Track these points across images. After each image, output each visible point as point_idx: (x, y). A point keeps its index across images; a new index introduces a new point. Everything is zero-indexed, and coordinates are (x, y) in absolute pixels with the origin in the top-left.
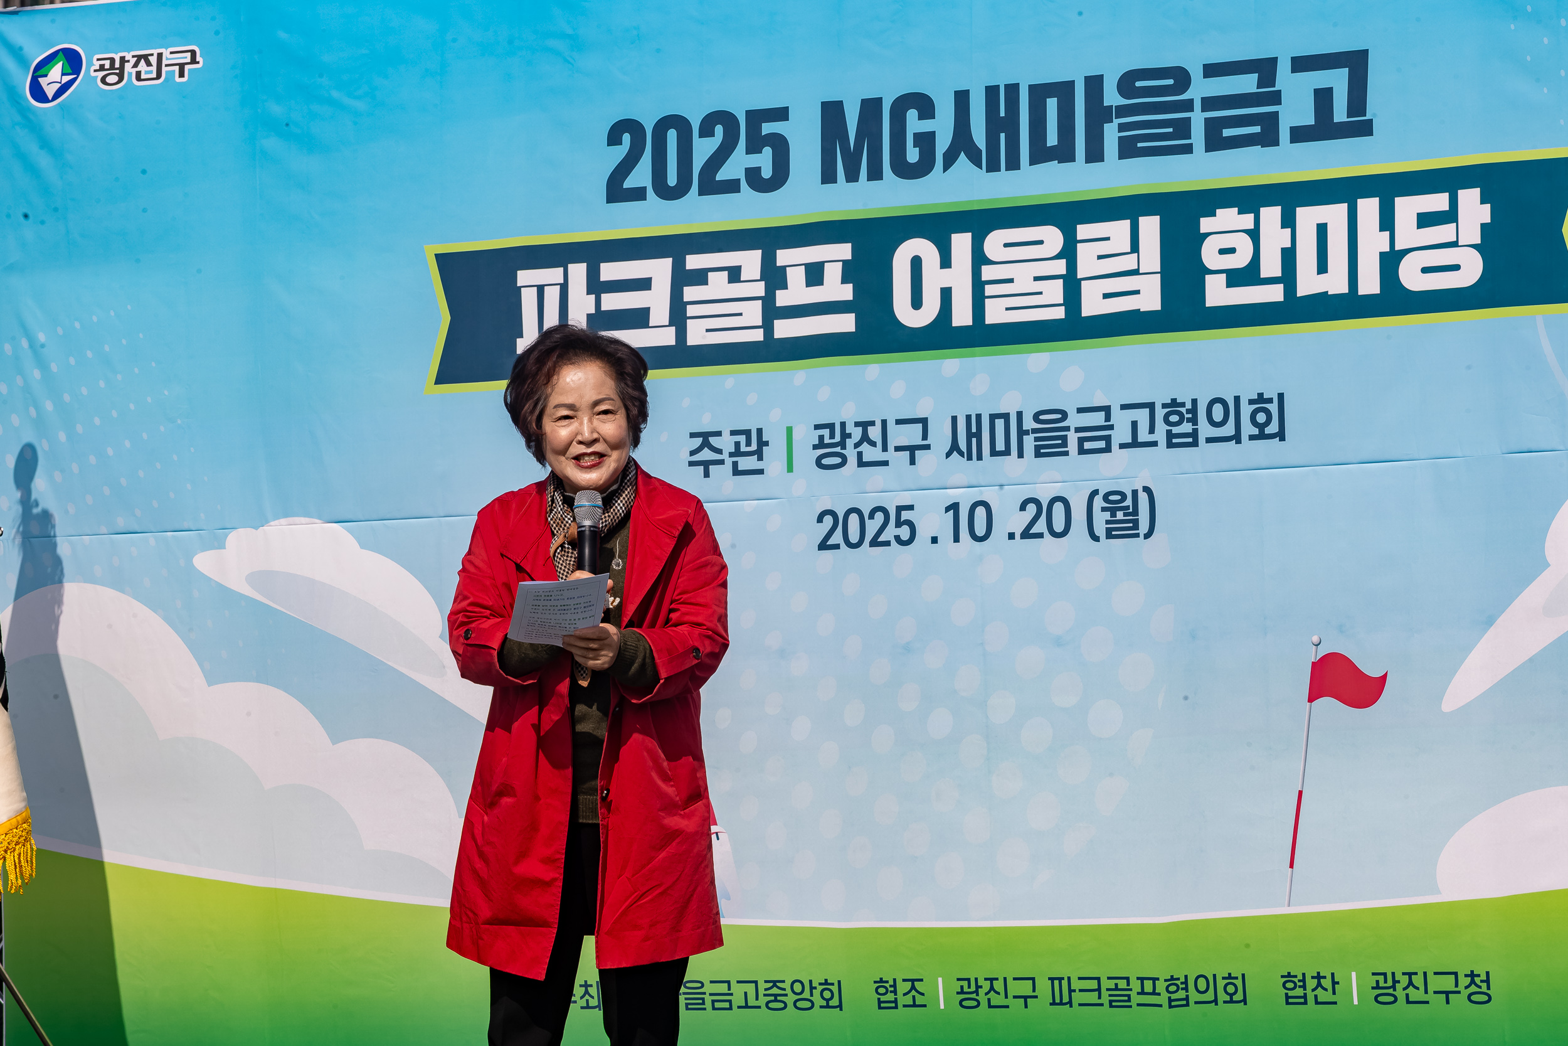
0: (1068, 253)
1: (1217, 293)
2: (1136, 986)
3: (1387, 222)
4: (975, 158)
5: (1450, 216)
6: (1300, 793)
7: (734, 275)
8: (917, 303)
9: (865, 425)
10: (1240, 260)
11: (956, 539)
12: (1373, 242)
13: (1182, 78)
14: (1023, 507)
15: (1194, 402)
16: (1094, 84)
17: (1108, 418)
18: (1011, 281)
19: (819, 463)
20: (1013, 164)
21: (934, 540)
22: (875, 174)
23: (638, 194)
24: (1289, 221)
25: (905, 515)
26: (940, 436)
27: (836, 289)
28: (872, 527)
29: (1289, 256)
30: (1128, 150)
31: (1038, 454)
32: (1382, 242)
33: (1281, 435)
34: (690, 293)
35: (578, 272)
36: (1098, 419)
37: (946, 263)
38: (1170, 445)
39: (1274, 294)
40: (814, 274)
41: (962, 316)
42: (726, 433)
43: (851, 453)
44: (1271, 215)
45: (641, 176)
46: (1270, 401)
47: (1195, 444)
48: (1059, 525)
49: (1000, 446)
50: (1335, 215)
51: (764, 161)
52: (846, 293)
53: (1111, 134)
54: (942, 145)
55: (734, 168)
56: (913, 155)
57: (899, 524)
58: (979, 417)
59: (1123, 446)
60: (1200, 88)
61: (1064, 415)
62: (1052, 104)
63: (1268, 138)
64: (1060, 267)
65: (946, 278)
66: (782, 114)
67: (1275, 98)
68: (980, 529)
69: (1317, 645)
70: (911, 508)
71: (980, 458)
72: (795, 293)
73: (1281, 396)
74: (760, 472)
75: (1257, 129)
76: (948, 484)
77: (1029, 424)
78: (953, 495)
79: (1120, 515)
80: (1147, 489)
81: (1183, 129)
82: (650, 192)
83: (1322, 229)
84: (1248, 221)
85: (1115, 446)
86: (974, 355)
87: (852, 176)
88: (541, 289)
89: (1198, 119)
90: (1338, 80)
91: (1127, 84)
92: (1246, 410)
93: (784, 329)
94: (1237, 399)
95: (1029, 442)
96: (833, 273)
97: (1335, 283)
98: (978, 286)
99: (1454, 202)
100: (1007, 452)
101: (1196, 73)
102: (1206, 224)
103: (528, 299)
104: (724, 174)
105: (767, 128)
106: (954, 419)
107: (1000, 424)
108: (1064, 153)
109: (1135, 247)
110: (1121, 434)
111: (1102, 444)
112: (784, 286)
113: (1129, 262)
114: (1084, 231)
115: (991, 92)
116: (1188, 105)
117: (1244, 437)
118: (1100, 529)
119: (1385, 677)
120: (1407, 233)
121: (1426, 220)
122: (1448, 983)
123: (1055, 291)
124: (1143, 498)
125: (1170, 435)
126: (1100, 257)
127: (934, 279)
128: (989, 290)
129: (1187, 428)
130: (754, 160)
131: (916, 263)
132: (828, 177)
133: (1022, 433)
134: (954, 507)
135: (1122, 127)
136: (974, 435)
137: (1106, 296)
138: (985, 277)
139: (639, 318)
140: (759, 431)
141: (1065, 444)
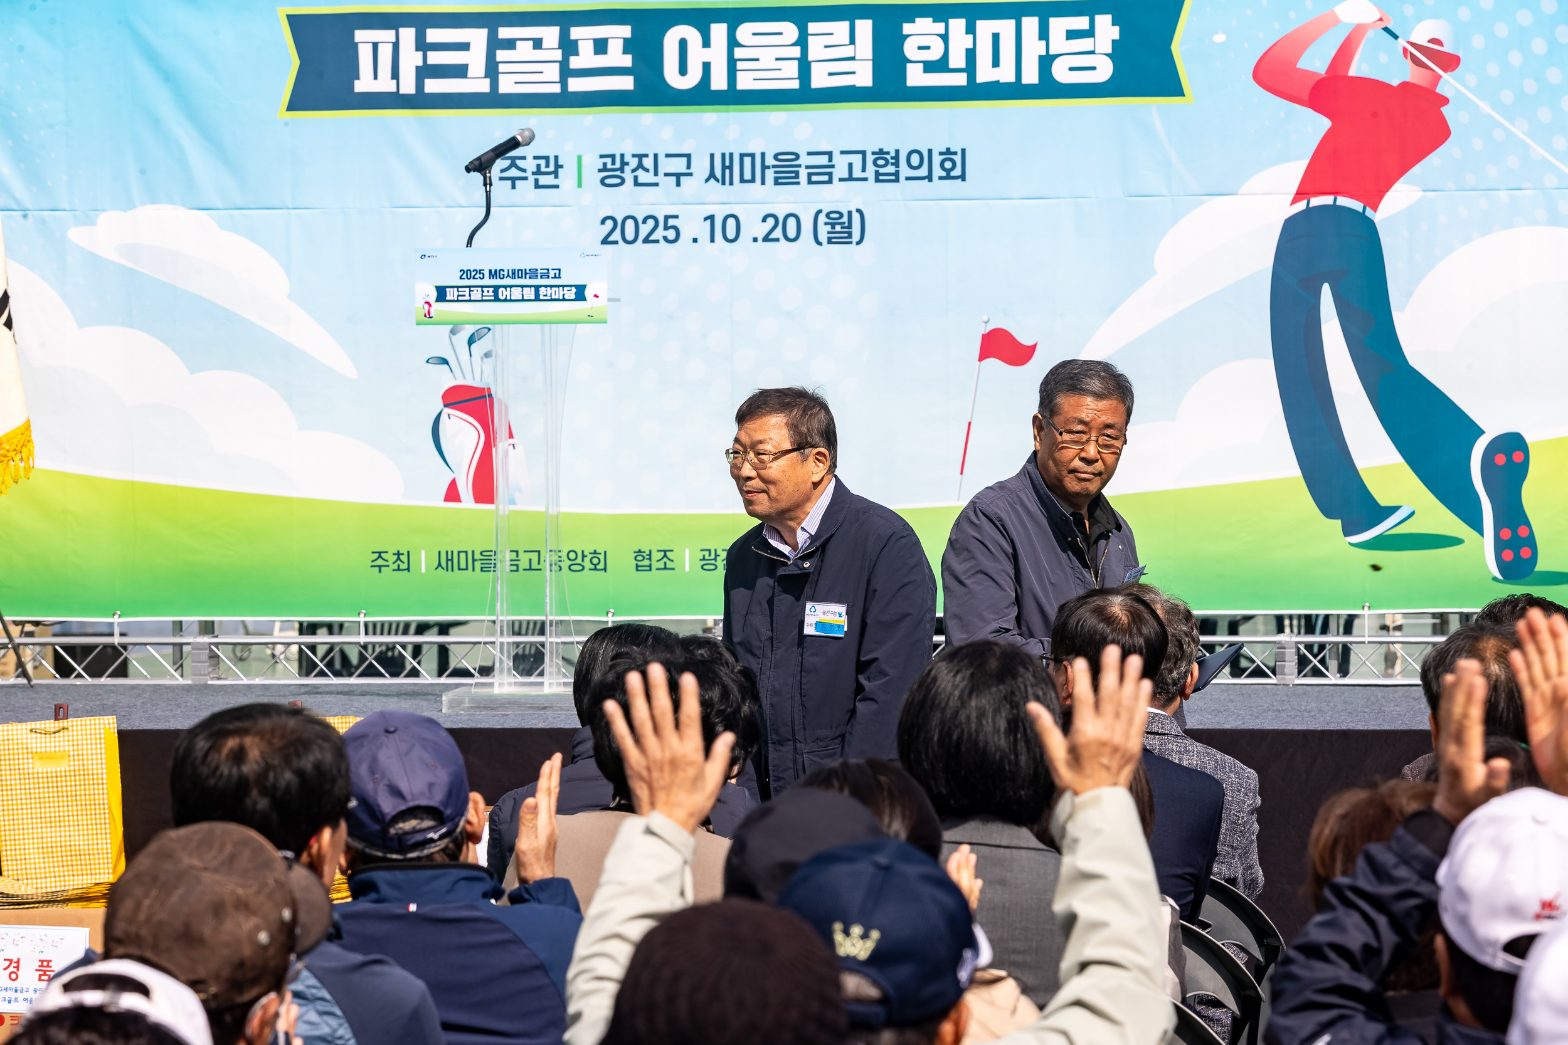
0: (802, 42)
1: (916, 77)
3: (1044, 34)
5: (1090, 33)
6: (970, 423)
7: (538, 44)
8: (682, 71)
9: (640, 157)
10: (935, 54)
11: (712, 240)
12: (1033, 48)
14: (764, 220)
15: (897, 152)
17: (830, 160)
18: (757, 60)
19: (603, 182)
21: (695, 240)
24: (971, 30)
25: (671, 222)
26: (701, 167)
27: (617, 57)
28: (644, 230)
29: (971, 54)
31: (776, 183)
32: (1039, 48)
33: (963, 177)
34: (501, 55)
35: (408, 35)
36: (824, 160)
37: (706, 44)
38: (877, 180)
39: (961, 80)
40: (601, 46)
41: (719, 82)
42: (530, 158)
43: (628, 175)
44: (957, 25)
46: (955, 153)
47: (897, 180)
48: (791, 233)
49: (748, 176)
50: (1006, 27)
52: (626, 61)
57: (666, 228)
58: (731, 155)
59: (841, 180)
61: (797, 156)
64: (796, 52)
65: (706, 55)
68: (731, 234)
69: (986, 323)
70: (676, 217)
71: (731, 183)
72: (585, 58)
73: (963, 151)
74: (557, 187)
76: (707, 201)
77: (770, 161)
78: (709, 210)
79: (838, 228)
80: (859, 211)
83: (996, 37)
84: (940, 28)
85: (835, 180)
86: (728, 111)
88: (375, 46)
92: (937, 159)
93: (576, 85)
94: (930, 151)
95: (770, 174)
96: (615, 47)
97: (1005, 74)
98: (732, 62)
99: (1092, 23)
100: (753, 180)
102: (907, 28)
103: (365, 52)
106: (712, 156)
107: (747, 160)
109: (852, 41)
110: (840, 171)
111: (826, 178)
112: (577, 54)
113: (848, 51)
114: (813, 27)
117: (935, 176)
118: (823, 237)
119: (1034, 346)
120: (1058, 42)
121: (1072, 35)
123: (792, 69)
124: (856, 217)
125: (877, 174)
127: (697, 55)
128: (740, 65)
129: (891, 169)
131: (683, 44)
133: (764, 167)
134: (711, 218)
136: (727, 167)
137: (829, 74)
138: (736, 56)
139: (461, 71)
140: (556, 158)
141: (797, 176)
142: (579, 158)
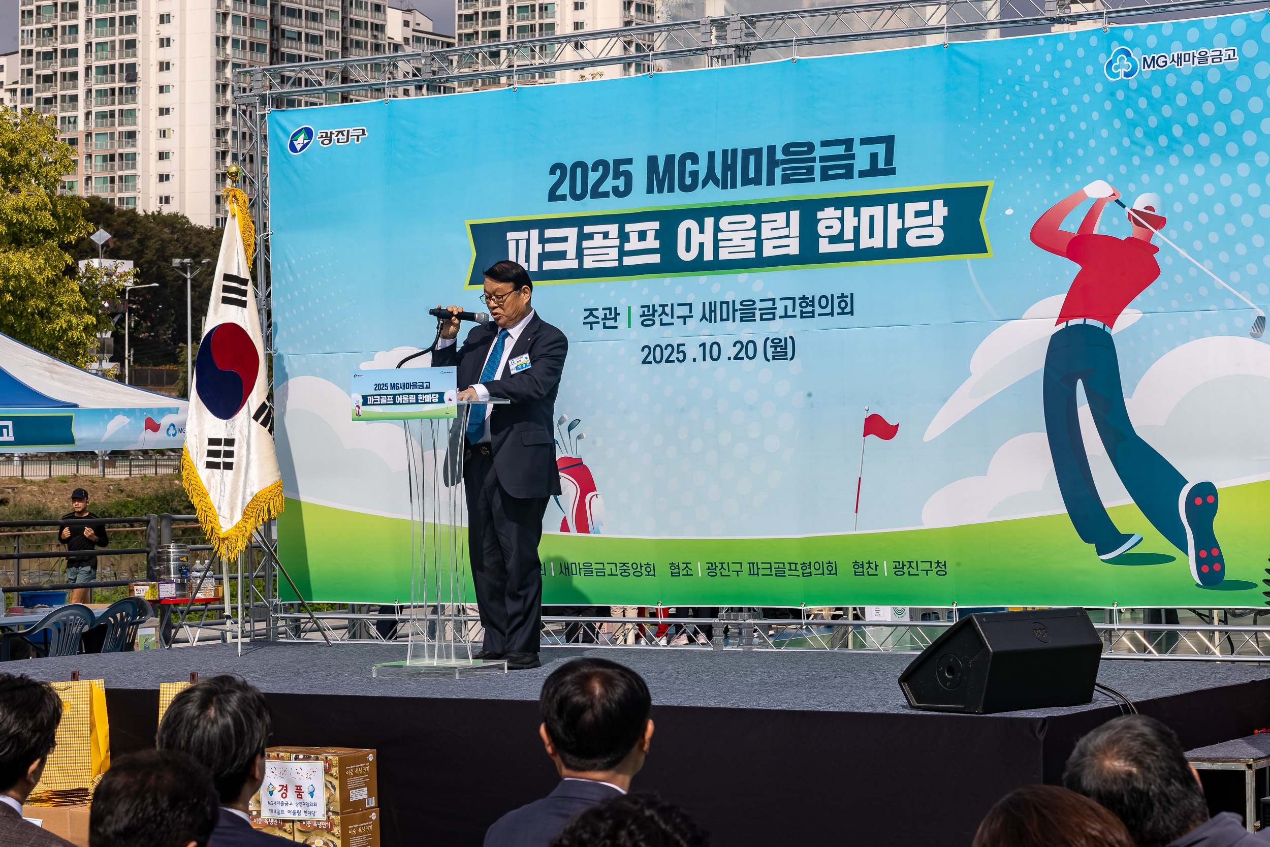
0: (758, 227)
1: (825, 247)
2: (787, 566)
3: (901, 215)
4: (716, 183)
5: (929, 212)
6: (860, 480)
7: (606, 235)
8: (688, 249)
9: (663, 306)
10: (835, 232)
11: (704, 360)
12: (895, 224)
13: (811, 147)
14: (735, 345)
15: (813, 297)
16: (772, 149)
17: (774, 304)
18: (731, 240)
19: (643, 324)
20: (734, 186)
21: (694, 360)
22: (671, 190)
23: (563, 198)
24: (857, 214)
25: (681, 348)
26: (697, 312)
27: (652, 242)
28: (666, 353)
29: (857, 230)
30: (786, 180)
31: (742, 321)
32: (898, 224)
33: (852, 313)
34: (586, 244)
35: (535, 233)
36: (769, 304)
37: (702, 231)
38: (802, 317)
39: (850, 247)
40: (642, 236)
41: (708, 256)
42: (600, 309)
43: (657, 319)
44: (849, 211)
45: (564, 189)
46: (847, 297)
47: (813, 316)
48: (751, 354)
49: (725, 317)
50: (878, 211)
51: (621, 183)
52: (656, 244)
53: (779, 172)
54: (702, 176)
55: (606, 186)
56: (688, 181)
57: (678, 352)
58: (715, 303)
59: (780, 317)
60: (819, 152)
61: (754, 302)
62: (752, 159)
63: (849, 175)
64: (754, 234)
65: (702, 238)
66: (629, 161)
67: (852, 157)
68: (715, 355)
69: (867, 411)
70: (684, 345)
71: (715, 322)
72: (633, 244)
73: (852, 295)
74: (616, 327)
75: (844, 171)
76: (701, 334)
77: (738, 306)
78: (703, 339)
79: (779, 349)
80: (791, 337)
81: (811, 170)
82: (568, 197)
83: (872, 218)
84: (838, 213)
85: (777, 317)
86: (713, 274)
87: (660, 191)
88: (517, 241)
89: (817, 166)
90: (881, 149)
91: (786, 149)
92: (836, 301)
93: (628, 261)
94: (832, 296)
95: (738, 314)
96: (651, 235)
97: (878, 243)
98: (716, 242)
99: (931, 206)
100: (728, 319)
101: (817, 145)
102: (820, 215)
103: (512, 246)
104: (602, 189)
105: (623, 168)
106: (704, 304)
107: (725, 306)
108: (757, 181)
109: (788, 225)
110: (780, 312)
111: (771, 316)
112: (628, 241)
113: (785, 232)
114: (765, 217)
115: (725, 152)
116: (813, 160)
117: (835, 313)
118: (770, 356)
119: (898, 425)
120: (910, 220)
121: (918, 214)
122: (927, 566)
123: (751, 245)
124: (789, 341)
125: (802, 312)
126: (772, 229)
127: (696, 238)
128: (721, 244)
129: (809, 309)
130: (616, 183)
131: (688, 231)
132: (650, 191)
133: (735, 310)
134: (703, 345)
135: (784, 170)
136: (713, 311)
137: (774, 247)
138: (719, 238)
139: (562, 255)
140: (616, 308)
141: (754, 316)
142: (629, 308)
